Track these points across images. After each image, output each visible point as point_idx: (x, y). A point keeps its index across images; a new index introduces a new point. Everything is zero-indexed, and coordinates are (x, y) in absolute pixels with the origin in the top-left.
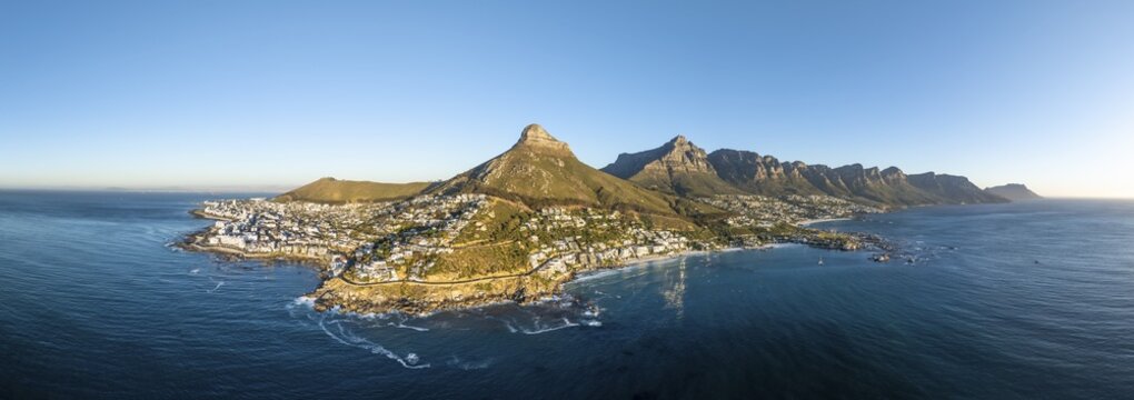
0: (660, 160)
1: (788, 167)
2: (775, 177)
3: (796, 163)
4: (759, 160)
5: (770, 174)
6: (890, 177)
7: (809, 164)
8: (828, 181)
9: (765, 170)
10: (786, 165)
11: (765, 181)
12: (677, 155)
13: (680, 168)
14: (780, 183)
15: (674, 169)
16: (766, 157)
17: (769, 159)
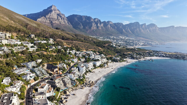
0: (45, 17)
1: (105, 24)
2: (100, 28)
3: (108, 22)
4: (92, 20)
5: (98, 27)
6: (151, 29)
7: (114, 23)
8: (124, 30)
9: (95, 25)
10: (104, 22)
11: (96, 30)
12: (54, 15)
13: (57, 22)
14: (103, 31)
15: (54, 22)
16: (95, 19)
17: (96, 20)
